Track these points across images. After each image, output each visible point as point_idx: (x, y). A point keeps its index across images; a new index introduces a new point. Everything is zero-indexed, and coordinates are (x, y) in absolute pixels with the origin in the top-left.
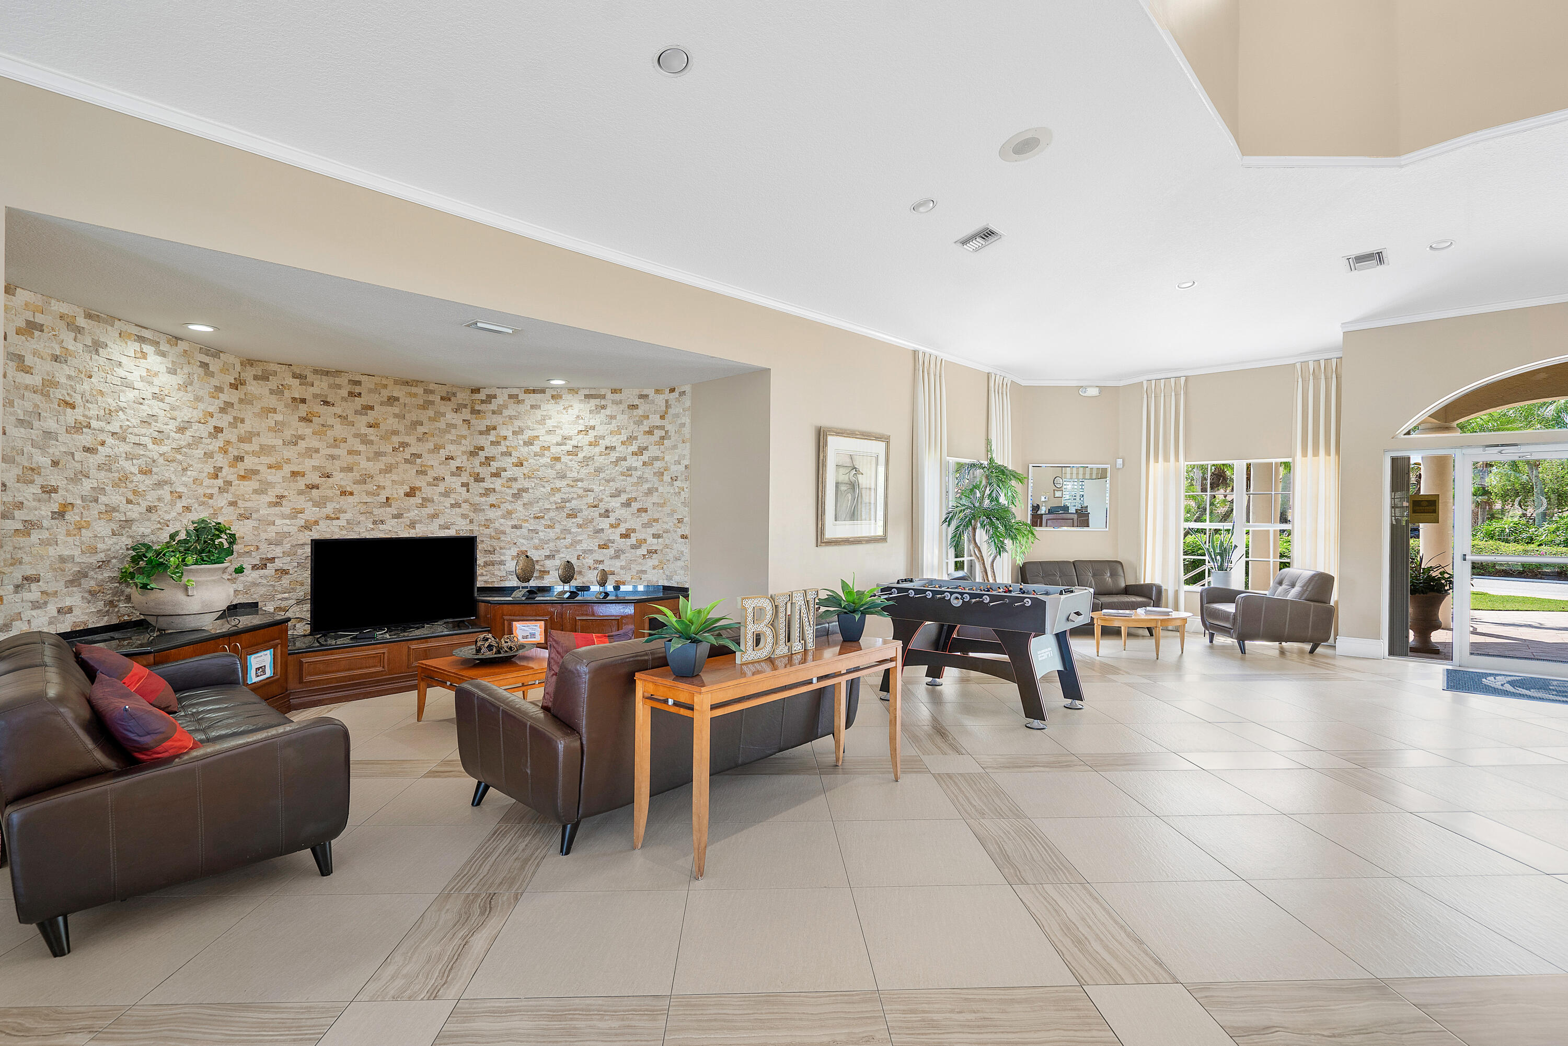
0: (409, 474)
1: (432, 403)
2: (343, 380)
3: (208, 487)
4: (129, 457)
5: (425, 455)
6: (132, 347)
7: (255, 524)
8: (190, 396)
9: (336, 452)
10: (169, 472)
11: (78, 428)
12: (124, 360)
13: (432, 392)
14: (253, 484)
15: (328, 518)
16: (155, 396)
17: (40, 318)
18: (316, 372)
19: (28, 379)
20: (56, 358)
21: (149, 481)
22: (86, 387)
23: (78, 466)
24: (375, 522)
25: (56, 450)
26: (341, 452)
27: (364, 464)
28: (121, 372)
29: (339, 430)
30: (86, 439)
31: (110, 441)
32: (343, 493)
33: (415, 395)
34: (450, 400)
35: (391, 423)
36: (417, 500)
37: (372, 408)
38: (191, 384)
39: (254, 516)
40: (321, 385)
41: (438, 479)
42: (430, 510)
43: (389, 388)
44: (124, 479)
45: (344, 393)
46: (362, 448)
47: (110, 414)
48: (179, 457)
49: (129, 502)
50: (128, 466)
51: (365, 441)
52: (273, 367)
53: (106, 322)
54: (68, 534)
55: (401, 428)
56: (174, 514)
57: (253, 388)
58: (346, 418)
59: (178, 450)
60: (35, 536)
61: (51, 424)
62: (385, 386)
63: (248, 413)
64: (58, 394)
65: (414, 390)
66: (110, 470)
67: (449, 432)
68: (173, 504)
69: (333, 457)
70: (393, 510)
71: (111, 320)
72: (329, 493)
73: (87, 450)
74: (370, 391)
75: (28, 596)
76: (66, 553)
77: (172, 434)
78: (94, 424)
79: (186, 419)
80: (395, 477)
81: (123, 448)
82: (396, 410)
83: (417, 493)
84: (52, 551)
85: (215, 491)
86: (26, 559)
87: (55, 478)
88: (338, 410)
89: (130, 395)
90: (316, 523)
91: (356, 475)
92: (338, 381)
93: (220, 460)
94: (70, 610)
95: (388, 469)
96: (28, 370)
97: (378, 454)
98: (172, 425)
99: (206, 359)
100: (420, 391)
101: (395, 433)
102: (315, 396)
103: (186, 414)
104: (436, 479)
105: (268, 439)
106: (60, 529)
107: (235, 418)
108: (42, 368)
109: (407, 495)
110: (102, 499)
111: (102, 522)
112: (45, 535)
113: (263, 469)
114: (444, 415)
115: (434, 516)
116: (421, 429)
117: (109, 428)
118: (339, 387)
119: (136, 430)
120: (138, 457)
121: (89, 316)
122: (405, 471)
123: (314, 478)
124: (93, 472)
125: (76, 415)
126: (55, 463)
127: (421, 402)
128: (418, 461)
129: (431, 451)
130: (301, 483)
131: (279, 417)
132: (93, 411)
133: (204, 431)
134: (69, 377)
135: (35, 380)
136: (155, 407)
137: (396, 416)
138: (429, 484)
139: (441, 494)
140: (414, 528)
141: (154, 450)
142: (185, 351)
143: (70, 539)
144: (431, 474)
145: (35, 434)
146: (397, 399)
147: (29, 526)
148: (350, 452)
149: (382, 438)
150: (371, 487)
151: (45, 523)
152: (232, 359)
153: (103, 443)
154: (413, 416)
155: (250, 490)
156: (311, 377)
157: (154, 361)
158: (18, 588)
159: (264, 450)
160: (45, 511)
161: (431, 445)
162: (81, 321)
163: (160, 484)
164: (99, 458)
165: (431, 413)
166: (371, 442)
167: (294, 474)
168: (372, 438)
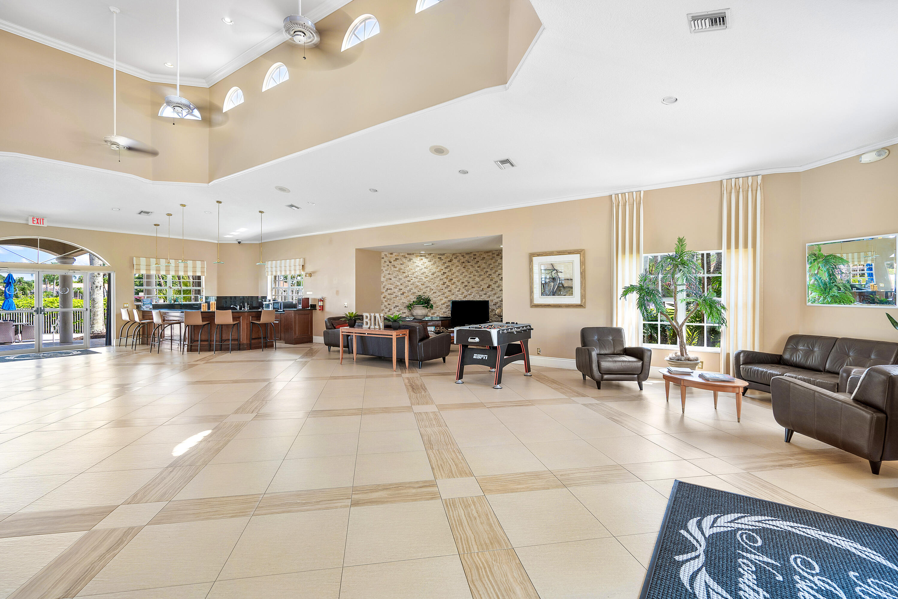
0: (487, 281)
1: (494, 257)
2: (472, 255)
3: (442, 287)
4: (418, 282)
5: (492, 274)
6: (419, 258)
7: (455, 296)
8: (435, 266)
9: (471, 276)
10: (429, 285)
11: (406, 277)
12: (417, 261)
13: (494, 254)
14: (454, 286)
15: (469, 295)
16: (425, 268)
17: (398, 257)
18: (466, 254)
19: (396, 269)
20: (401, 264)
21: (424, 287)
22: (408, 269)
23: (407, 285)
24: (480, 296)
25: (401, 282)
26: (472, 276)
27: (477, 279)
28: (416, 264)
29: (471, 269)
30: (408, 279)
31: (413, 279)
32: (472, 287)
33: (489, 256)
34: (499, 255)
35: (484, 265)
36: (490, 289)
37: (479, 262)
38: (436, 263)
39: (455, 294)
40: (467, 257)
41: (496, 282)
42: (494, 292)
43: (483, 255)
44: (417, 286)
45: (472, 258)
46: (476, 274)
47: (413, 274)
48: (432, 281)
49: (418, 291)
50: (418, 284)
51: (477, 272)
52: (458, 254)
53: (412, 254)
54: (404, 298)
55: (486, 267)
56: (430, 294)
57: (455, 261)
58: (473, 266)
59: (432, 279)
60: (398, 298)
61: (401, 277)
62: (482, 255)
63: (453, 267)
64: (402, 271)
65: (489, 254)
66: (414, 285)
67: (499, 266)
68: (430, 292)
69: (470, 277)
70: (484, 292)
71: (413, 254)
72: (470, 287)
73: (408, 281)
74: (478, 257)
75: (396, 309)
76: (404, 301)
77: (430, 276)
78: (410, 276)
79: (434, 271)
80: (485, 282)
81: (417, 280)
82: (484, 261)
83: (490, 287)
84: (401, 301)
85: (444, 288)
86: (396, 302)
87: (401, 287)
88: (471, 264)
89: (418, 268)
90: (467, 296)
91: (475, 282)
92: (471, 255)
93: (445, 280)
94: (405, 313)
95: (483, 280)
96: (396, 268)
97: (480, 275)
98: (430, 274)
99: (440, 256)
100: (491, 254)
101: (484, 268)
102: (466, 261)
103: (434, 270)
104: (495, 282)
105: (457, 274)
106: (403, 297)
107: (450, 269)
108: (398, 267)
109: (488, 287)
110: (412, 291)
111: (412, 296)
112: (400, 298)
113: (456, 282)
114: (497, 261)
115: (495, 294)
116: (491, 266)
117: (413, 276)
118: (471, 257)
119: (420, 276)
120: (421, 281)
121: (408, 254)
122: (487, 280)
123: (466, 283)
124: (410, 285)
125: (406, 274)
126: (401, 284)
127: (491, 258)
128: (490, 276)
129: (494, 273)
130: (464, 285)
131: (459, 268)
132: (410, 273)
133: (440, 274)
134: (404, 267)
135: (397, 269)
136: (425, 270)
137: (485, 263)
138: (493, 284)
139: (497, 287)
140: (490, 298)
141: (425, 280)
142: (434, 256)
143: (405, 299)
144: (494, 280)
145: (397, 279)
146: (485, 258)
147: (396, 296)
148: (474, 276)
149: (481, 270)
150: (478, 285)
151: (399, 296)
152: (449, 255)
153: (412, 279)
154: (489, 263)
155: (454, 287)
156: (465, 255)
157: (425, 260)
158: (394, 308)
159: (457, 276)
160: (399, 293)
161: (494, 271)
162: (406, 256)
163: (427, 287)
164: (411, 283)
165: (494, 261)
166: (478, 272)
167: (462, 282)
168: (479, 271)
